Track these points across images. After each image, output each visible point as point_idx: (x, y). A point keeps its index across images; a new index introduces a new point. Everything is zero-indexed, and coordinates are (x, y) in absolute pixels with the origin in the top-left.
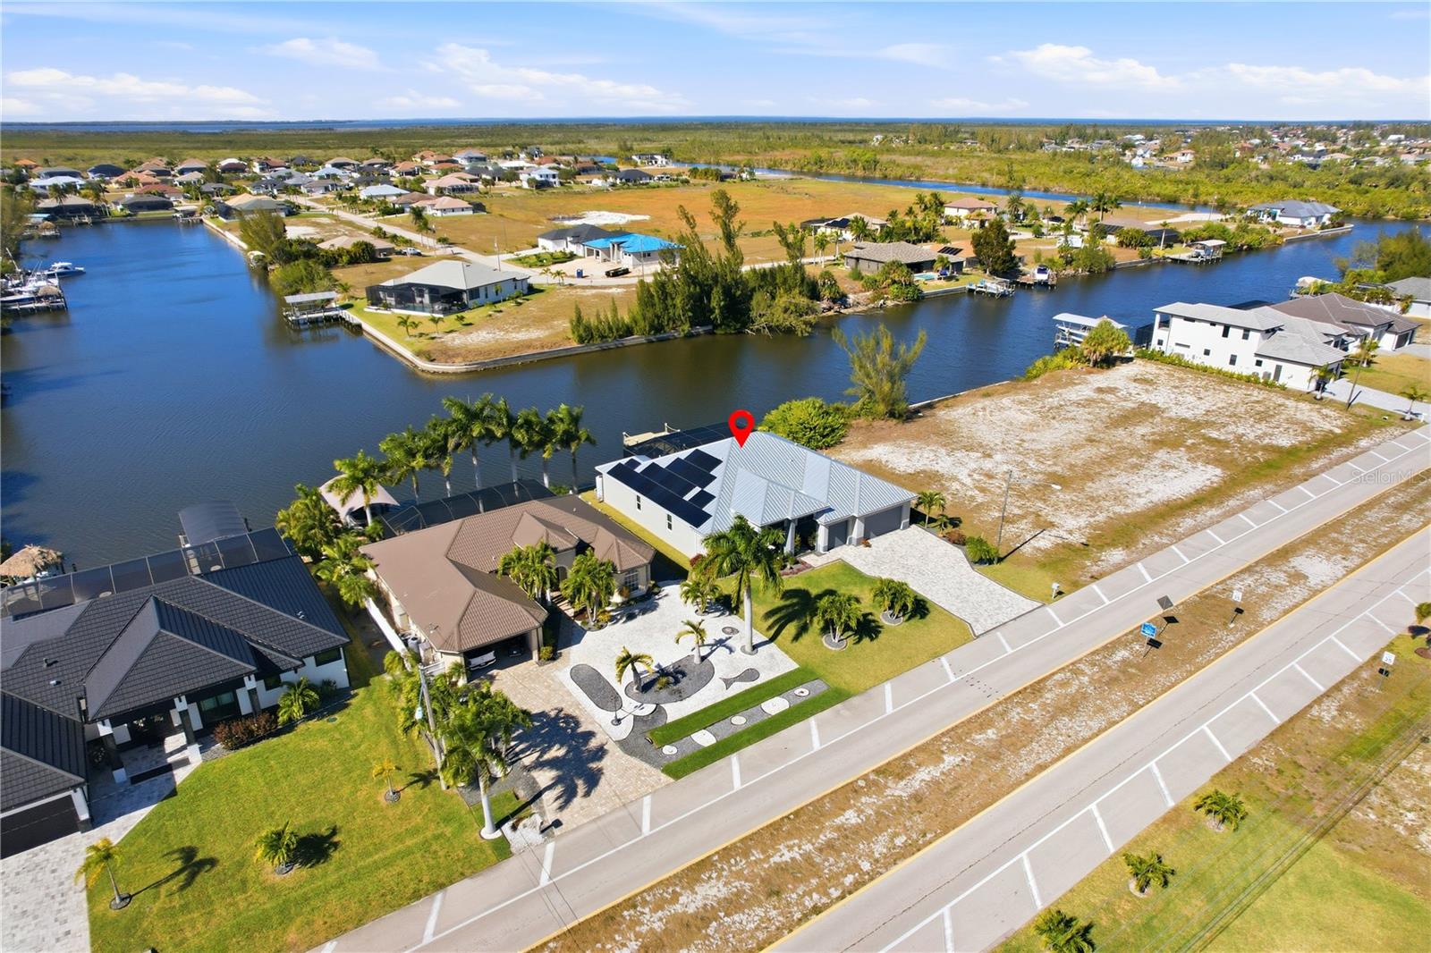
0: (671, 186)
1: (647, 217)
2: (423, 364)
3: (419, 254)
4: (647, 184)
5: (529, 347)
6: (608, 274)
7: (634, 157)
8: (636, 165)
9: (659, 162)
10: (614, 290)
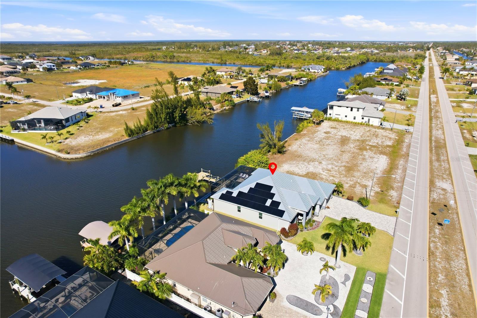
0: (104, 68)
1: (105, 81)
2: (63, 155)
3: (16, 103)
4: (94, 67)
5: (109, 141)
6: (113, 106)
7: (80, 57)
8: (82, 60)
9: (91, 59)
10: (121, 112)
